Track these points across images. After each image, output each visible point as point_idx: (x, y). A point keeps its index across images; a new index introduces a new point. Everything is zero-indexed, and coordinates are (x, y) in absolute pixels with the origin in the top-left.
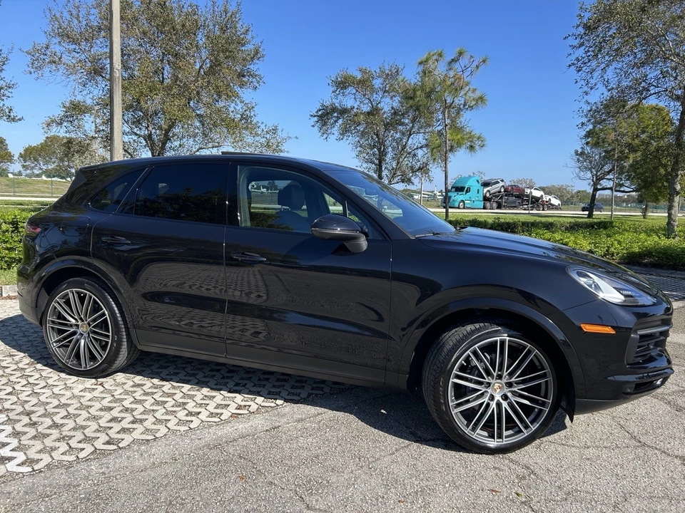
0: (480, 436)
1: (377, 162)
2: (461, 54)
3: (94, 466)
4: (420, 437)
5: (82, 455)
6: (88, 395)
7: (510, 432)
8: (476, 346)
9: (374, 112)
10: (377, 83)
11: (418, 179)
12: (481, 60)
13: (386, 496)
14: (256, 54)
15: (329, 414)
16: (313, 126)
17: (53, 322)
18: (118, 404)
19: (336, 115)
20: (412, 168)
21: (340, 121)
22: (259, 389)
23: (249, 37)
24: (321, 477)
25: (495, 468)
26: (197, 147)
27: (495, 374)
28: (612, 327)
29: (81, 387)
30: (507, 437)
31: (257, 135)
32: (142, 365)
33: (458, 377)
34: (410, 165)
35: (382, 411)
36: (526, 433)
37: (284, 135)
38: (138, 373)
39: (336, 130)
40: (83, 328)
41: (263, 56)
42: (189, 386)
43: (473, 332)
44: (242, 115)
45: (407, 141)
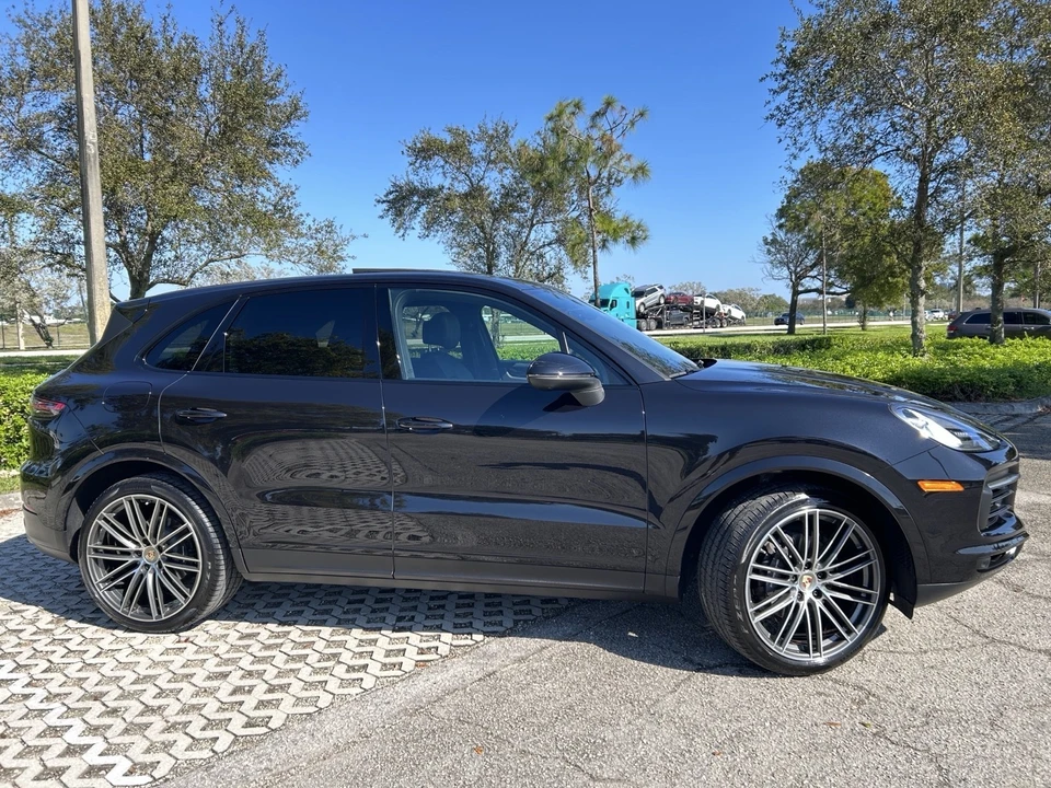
0: (790, 651)
1: (484, 268)
2: (609, 104)
3: (247, 759)
4: (699, 664)
5: (219, 747)
6: (179, 660)
7: (828, 642)
8: (777, 525)
9: (475, 192)
10: (477, 149)
12: (637, 113)
13: (692, 750)
14: (294, 112)
15: (558, 647)
16: (382, 217)
17: (96, 550)
18: (234, 667)
19: (416, 199)
20: (538, 275)
21: (424, 209)
22: (438, 622)
23: (281, 85)
24: (590, 735)
25: (820, 694)
26: (205, 259)
27: (804, 562)
28: (956, 481)
29: (159, 648)
30: (825, 649)
31: (301, 235)
32: (237, 605)
33: (756, 571)
34: (535, 271)
35: (630, 634)
36: (850, 641)
37: (345, 233)
38: (240, 618)
39: (417, 224)
40: (150, 556)
41: (305, 114)
42: (330, 629)
43: (772, 506)
44: (275, 206)
45: (529, 235)
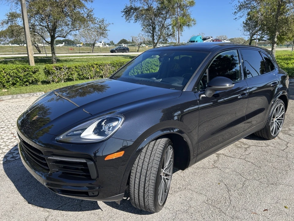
1: (152, 32)
6: (9, 141)
9: (149, 9)
11: (170, 39)
19: (132, 11)
20: (167, 34)
21: (135, 14)
26: (69, 30)
31: (95, 23)
34: (166, 33)
37: (107, 23)
39: (133, 18)
44: (88, 15)
45: (165, 22)
